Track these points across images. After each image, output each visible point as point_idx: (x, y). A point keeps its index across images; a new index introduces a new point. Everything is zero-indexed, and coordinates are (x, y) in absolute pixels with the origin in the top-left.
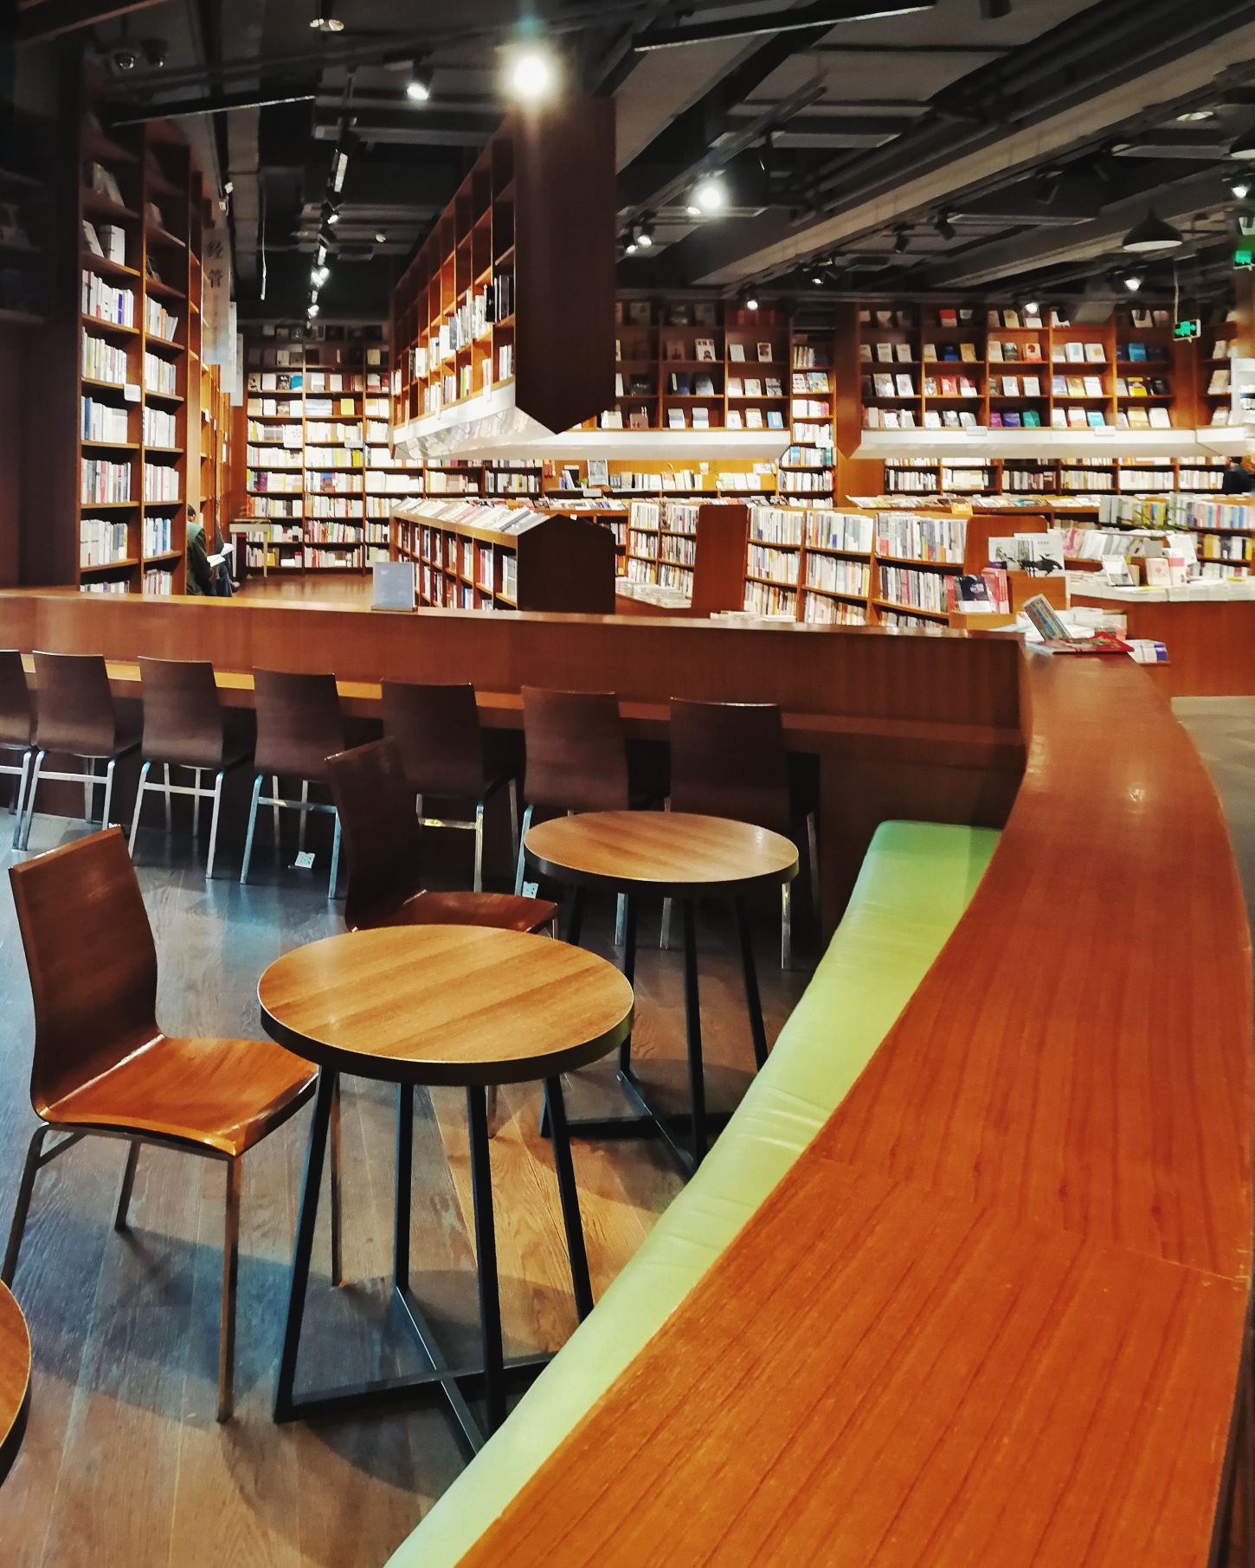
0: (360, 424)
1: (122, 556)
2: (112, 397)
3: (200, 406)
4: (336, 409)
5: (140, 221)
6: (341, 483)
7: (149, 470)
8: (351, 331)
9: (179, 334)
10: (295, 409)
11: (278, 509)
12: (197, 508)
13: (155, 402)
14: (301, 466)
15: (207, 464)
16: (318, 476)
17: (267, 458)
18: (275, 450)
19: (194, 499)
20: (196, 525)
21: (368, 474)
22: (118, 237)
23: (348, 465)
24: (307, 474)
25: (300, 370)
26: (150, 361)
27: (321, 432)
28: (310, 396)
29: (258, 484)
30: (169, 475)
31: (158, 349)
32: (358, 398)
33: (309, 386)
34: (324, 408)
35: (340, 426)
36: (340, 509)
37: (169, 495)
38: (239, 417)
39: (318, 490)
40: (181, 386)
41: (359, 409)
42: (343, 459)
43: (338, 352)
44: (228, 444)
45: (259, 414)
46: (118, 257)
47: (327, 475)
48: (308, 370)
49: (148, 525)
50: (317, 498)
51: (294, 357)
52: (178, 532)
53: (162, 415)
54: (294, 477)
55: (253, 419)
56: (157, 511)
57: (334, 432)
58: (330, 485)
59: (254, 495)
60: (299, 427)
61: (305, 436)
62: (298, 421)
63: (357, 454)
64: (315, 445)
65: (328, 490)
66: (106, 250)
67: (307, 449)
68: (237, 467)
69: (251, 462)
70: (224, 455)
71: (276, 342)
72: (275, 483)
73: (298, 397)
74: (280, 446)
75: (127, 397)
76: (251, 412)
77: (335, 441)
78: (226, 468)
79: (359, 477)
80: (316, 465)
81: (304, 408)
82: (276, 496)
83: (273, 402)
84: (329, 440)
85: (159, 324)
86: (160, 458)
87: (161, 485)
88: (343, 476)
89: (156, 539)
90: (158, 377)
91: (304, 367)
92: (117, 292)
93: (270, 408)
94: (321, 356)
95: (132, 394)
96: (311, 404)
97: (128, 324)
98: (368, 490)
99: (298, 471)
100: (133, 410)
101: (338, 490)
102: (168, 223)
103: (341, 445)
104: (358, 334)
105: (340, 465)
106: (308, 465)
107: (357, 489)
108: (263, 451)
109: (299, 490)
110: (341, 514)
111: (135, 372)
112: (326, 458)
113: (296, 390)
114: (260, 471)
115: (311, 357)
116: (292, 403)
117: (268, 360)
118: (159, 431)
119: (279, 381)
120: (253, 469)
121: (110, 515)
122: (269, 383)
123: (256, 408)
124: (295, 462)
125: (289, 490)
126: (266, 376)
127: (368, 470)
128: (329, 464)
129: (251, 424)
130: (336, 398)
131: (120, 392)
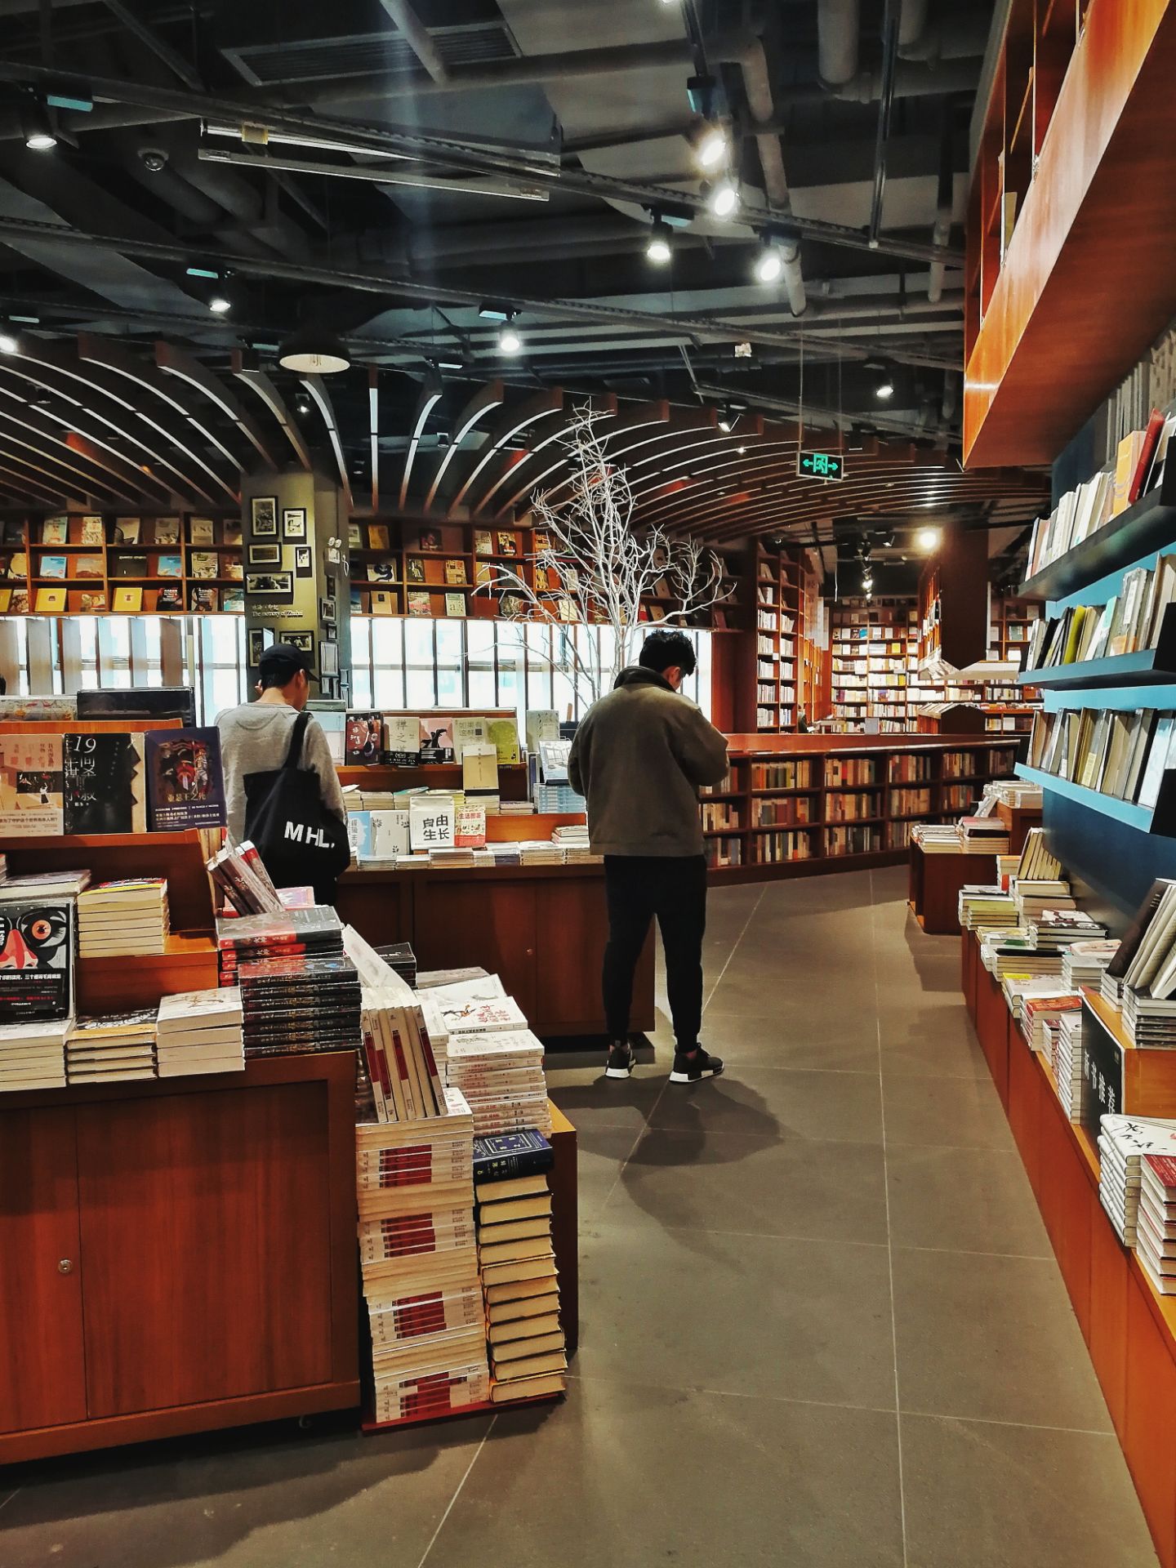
0: (904, 659)
1: (771, 724)
2: (767, 659)
3: (804, 658)
4: (889, 650)
5: (779, 584)
6: (892, 696)
7: (782, 688)
8: (899, 601)
9: (795, 628)
10: (863, 650)
11: (851, 712)
12: (802, 706)
13: (785, 659)
14: (865, 685)
15: (808, 686)
16: (876, 691)
17: (845, 681)
18: (850, 676)
19: (801, 702)
20: (801, 713)
21: (908, 690)
22: (770, 591)
23: (896, 684)
24: (870, 691)
25: (866, 626)
26: (782, 641)
27: (878, 664)
28: (872, 642)
29: (838, 697)
30: (790, 690)
31: (787, 636)
32: (903, 642)
33: (871, 636)
34: (881, 649)
35: (891, 660)
36: (891, 711)
37: (790, 699)
38: (827, 657)
39: (876, 700)
40: (795, 651)
41: (903, 649)
42: (894, 681)
43: (891, 614)
44: (819, 674)
45: (839, 653)
46: (770, 602)
47: (882, 691)
48: (871, 626)
49: (781, 711)
50: (876, 705)
51: (862, 618)
52: (794, 715)
53: (787, 664)
54: (861, 692)
55: (836, 657)
56: (786, 706)
57: (888, 663)
58: (884, 697)
59: (835, 703)
60: (865, 662)
61: (869, 667)
62: (864, 658)
63: (903, 677)
64: (875, 672)
65: (883, 700)
66: (765, 599)
67: (870, 675)
68: (826, 685)
69: (835, 684)
70: (817, 680)
71: (849, 609)
72: (849, 697)
73: (864, 642)
74: (853, 673)
75: (774, 659)
76: (834, 653)
77: (887, 669)
78: (818, 688)
79: (903, 692)
80: (875, 685)
81: (869, 650)
82: (850, 704)
83: (848, 646)
84: (884, 669)
85: (787, 625)
86: (786, 683)
87: (787, 695)
88: (893, 691)
89: (785, 718)
90: (786, 648)
91: (868, 623)
92: (770, 615)
93: (846, 650)
94: (879, 616)
95: (776, 657)
96: (873, 647)
97: (774, 628)
98: (908, 700)
99: (864, 689)
100: (776, 663)
101: (889, 700)
102: (790, 580)
103: (891, 672)
104: (903, 602)
105: (891, 684)
106: (870, 685)
107: (902, 699)
108: (842, 676)
109: (865, 701)
110: (891, 715)
111: (777, 648)
112: (882, 681)
113: (863, 638)
114: (839, 689)
115: (873, 617)
116: (861, 646)
117: (845, 620)
118: (786, 671)
119: (852, 633)
120: (835, 688)
121: (768, 707)
122: (846, 634)
123: (837, 650)
124: (863, 684)
125: (858, 700)
126: (844, 630)
127: (909, 687)
128: (884, 684)
129: (834, 660)
130: (889, 642)
131: (771, 657)
